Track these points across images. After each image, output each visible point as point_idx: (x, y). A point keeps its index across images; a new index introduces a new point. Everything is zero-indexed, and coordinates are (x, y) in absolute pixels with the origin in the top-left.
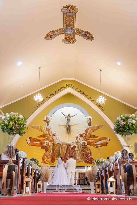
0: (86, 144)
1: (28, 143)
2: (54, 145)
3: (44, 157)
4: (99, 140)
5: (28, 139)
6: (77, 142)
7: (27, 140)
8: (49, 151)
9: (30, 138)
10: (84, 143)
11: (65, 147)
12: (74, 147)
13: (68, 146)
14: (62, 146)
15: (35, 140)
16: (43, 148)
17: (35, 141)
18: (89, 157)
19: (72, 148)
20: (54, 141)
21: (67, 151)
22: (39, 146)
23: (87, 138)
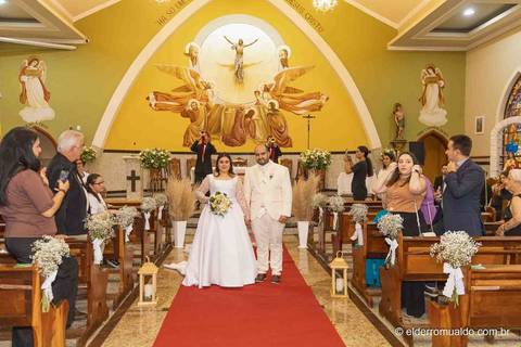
0: (277, 107)
1: (151, 105)
2: (208, 108)
3: (187, 133)
4: (304, 99)
5: (152, 96)
6: (258, 103)
7: (148, 98)
8: (198, 121)
9: (155, 93)
10: (272, 104)
11: (232, 112)
12: (251, 113)
13: (239, 110)
14: (227, 110)
15: (167, 97)
16: (185, 114)
17: (167, 100)
18: (281, 133)
19: (247, 116)
20: (208, 100)
21: (235, 121)
22: (176, 110)
23: (278, 93)
